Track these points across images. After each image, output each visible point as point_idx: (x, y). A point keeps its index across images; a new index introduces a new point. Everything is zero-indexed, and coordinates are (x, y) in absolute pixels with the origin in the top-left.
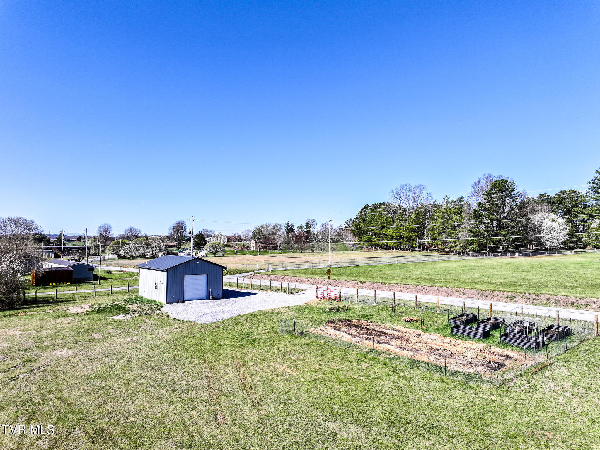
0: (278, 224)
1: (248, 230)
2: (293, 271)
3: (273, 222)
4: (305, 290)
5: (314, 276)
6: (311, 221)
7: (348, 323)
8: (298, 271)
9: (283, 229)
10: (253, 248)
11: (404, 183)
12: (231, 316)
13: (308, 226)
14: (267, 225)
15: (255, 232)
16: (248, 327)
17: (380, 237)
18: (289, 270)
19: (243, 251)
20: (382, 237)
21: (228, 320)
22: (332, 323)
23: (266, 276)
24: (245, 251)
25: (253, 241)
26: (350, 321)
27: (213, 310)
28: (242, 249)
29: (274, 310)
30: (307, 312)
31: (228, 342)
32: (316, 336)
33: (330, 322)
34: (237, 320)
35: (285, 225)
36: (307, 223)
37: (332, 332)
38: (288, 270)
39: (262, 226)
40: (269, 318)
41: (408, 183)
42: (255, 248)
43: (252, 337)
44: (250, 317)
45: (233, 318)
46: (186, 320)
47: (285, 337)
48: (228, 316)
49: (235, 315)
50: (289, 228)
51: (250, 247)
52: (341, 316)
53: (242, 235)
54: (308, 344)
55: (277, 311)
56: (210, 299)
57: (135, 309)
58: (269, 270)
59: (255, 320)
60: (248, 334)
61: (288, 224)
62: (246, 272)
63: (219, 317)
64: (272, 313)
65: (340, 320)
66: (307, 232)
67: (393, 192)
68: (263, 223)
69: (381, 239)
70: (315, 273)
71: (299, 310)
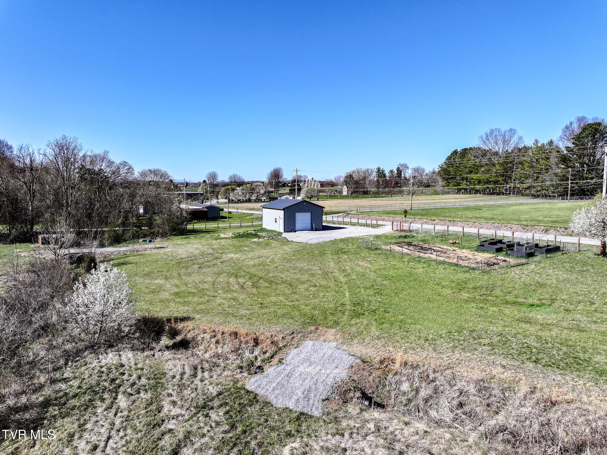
0: (369, 169)
1: (340, 176)
2: (378, 212)
3: (364, 167)
4: (385, 225)
5: (395, 216)
6: (402, 165)
7: (409, 244)
8: (383, 212)
9: (374, 174)
10: (345, 193)
11: (494, 128)
12: (330, 240)
13: (399, 171)
14: (358, 169)
15: (347, 177)
16: (341, 245)
17: (468, 182)
18: (375, 211)
19: (336, 196)
20: (470, 182)
21: (328, 242)
22: (398, 243)
23: (355, 216)
24: (337, 195)
25: (345, 187)
26: (411, 243)
27: (317, 236)
28: (335, 194)
29: (360, 236)
30: (383, 238)
31: (329, 252)
32: (385, 250)
33: (397, 243)
34: (334, 242)
35: (376, 170)
36: (398, 168)
37: (397, 248)
38: (373, 211)
39: (354, 172)
40: (356, 241)
41: (498, 128)
42: (346, 193)
43: (344, 250)
44: (342, 240)
45: (331, 241)
46: (300, 242)
47: (365, 250)
48: (328, 240)
49: (332, 239)
50: (381, 173)
51: (342, 192)
52: (406, 240)
53: (334, 181)
54: (380, 254)
55: (362, 237)
56: (314, 231)
57: (264, 235)
58: (358, 211)
59: (346, 241)
60: (342, 249)
61: (379, 169)
62: (339, 213)
63: (321, 240)
64: (358, 239)
65: (404, 242)
66: (398, 176)
67: (481, 137)
68: (354, 169)
69: (468, 183)
70: (396, 214)
71: (377, 237)
